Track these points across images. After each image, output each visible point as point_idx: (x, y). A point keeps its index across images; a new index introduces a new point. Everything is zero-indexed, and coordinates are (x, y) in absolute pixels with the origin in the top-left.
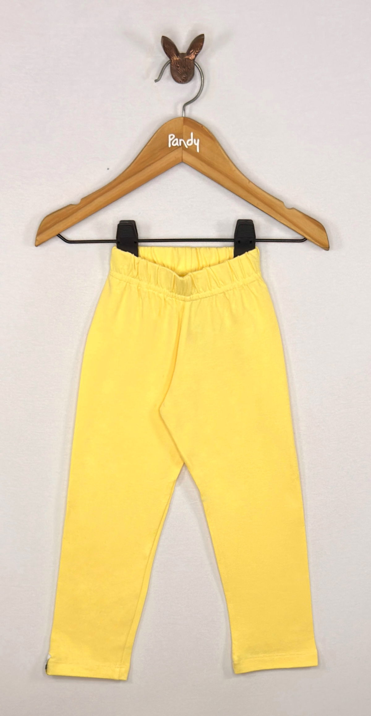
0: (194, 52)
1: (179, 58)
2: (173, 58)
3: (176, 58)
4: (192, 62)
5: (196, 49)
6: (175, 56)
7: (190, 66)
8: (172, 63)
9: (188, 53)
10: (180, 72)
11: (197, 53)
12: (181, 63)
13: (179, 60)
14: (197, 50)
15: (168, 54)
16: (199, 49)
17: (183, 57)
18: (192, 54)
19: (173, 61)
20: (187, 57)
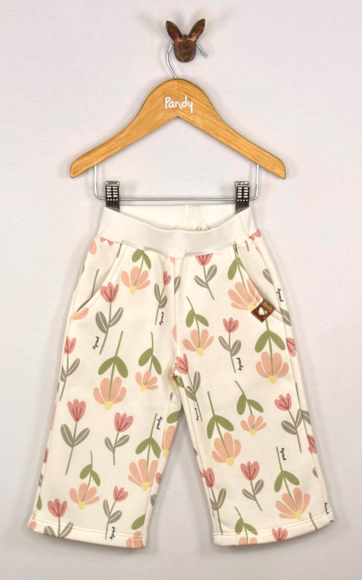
0: (195, 35)
2: (176, 40)
3: (178, 40)
4: (194, 43)
5: (198, 32)
6: (178, 38)
7: (192, 48)
8: (175, 44)
9: (191, 36)
10: (183, 52)
11: (198, 35)
12: (184, 44)
13: (182, 41)
15: (172, 35)
16: (200, 32)
17: (185, 39)
18: (194, 36)
19: (176, 43)
20: (189, 39)
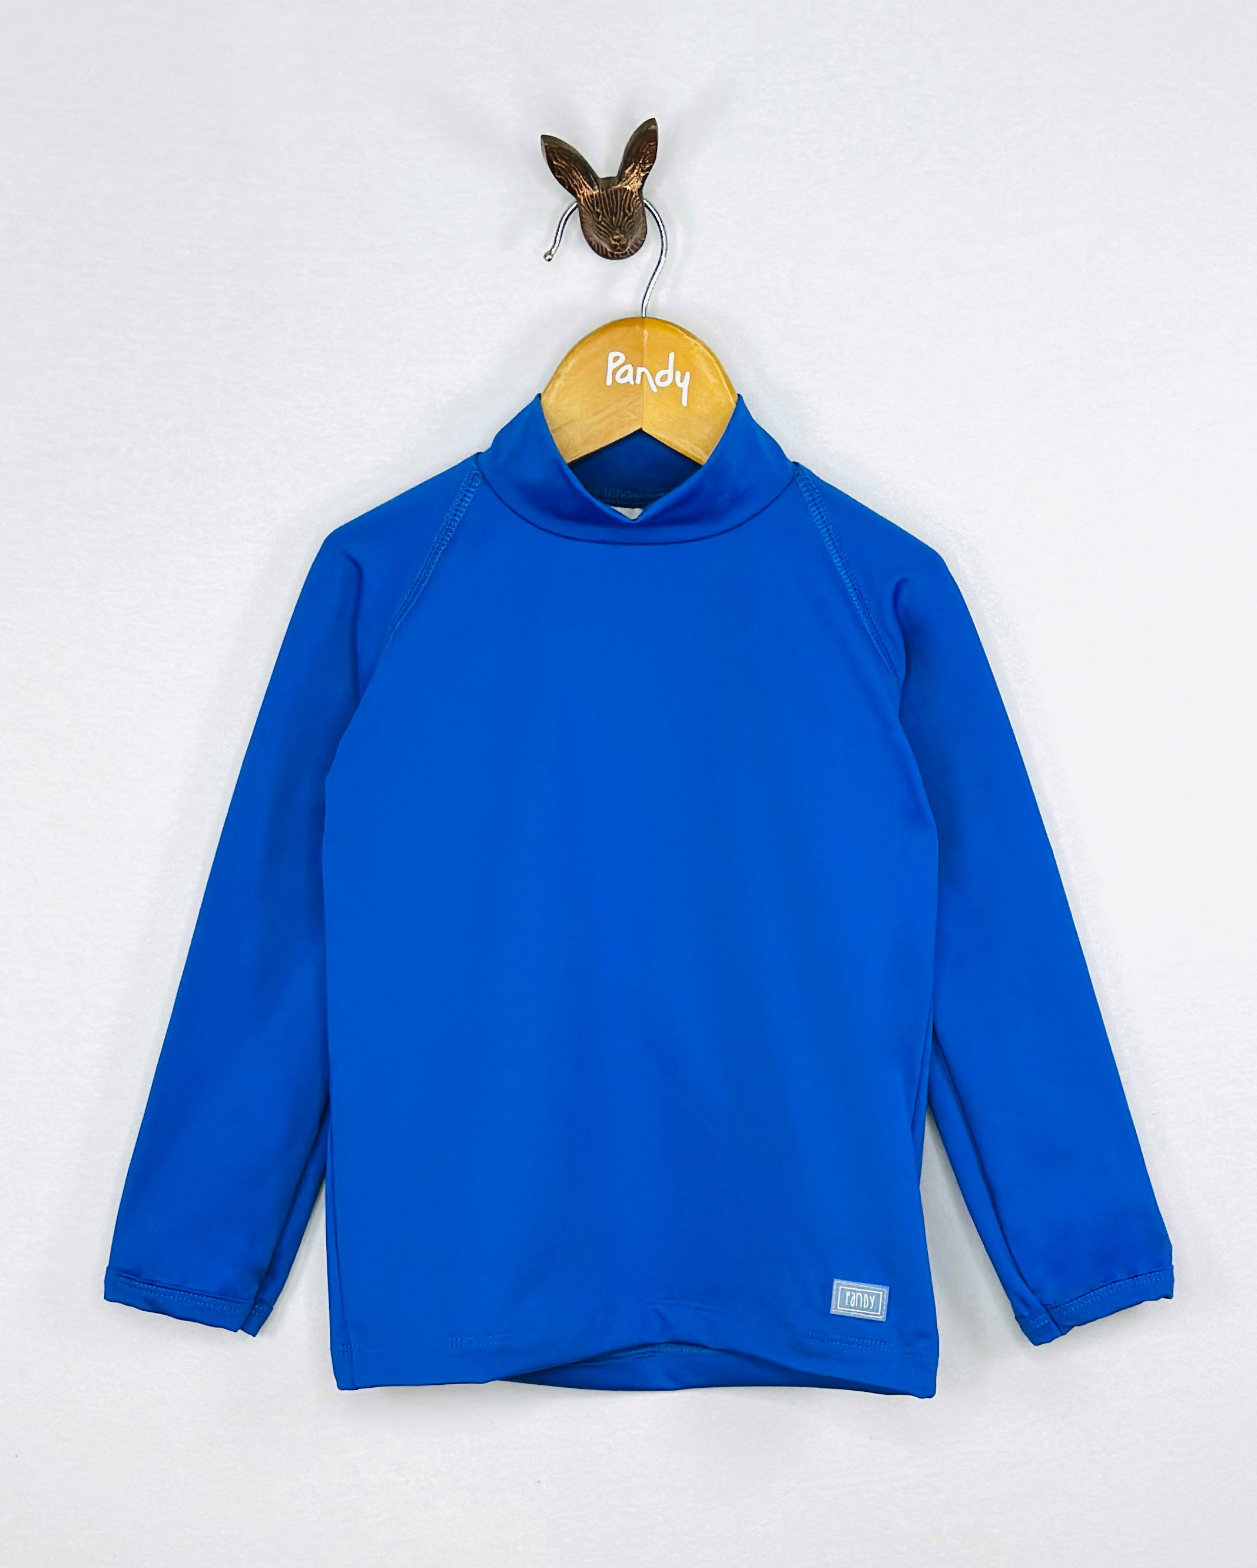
0: (636, 171)
1: (597, 191)
2: (581, 192)
3: (587, 191)
4: (635, 197)
5: (641, 162)
6: (586, 187)
7: (630, 211)
8: (582, 205)
9: (621, 176)
10: (603, 226)
11: (643, 171)
13: (599, 193)
14: (644, 163)
15: (565, 180)
17: (610, 187)
18: (634, 174)
19: (582, 203)
20: (619, 186)
